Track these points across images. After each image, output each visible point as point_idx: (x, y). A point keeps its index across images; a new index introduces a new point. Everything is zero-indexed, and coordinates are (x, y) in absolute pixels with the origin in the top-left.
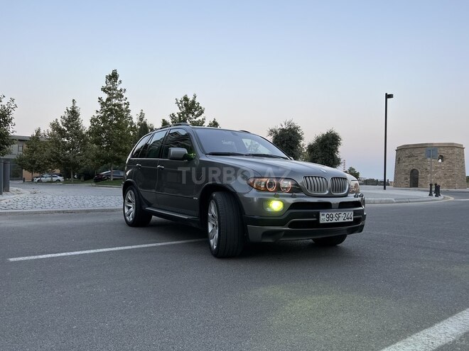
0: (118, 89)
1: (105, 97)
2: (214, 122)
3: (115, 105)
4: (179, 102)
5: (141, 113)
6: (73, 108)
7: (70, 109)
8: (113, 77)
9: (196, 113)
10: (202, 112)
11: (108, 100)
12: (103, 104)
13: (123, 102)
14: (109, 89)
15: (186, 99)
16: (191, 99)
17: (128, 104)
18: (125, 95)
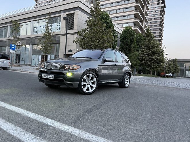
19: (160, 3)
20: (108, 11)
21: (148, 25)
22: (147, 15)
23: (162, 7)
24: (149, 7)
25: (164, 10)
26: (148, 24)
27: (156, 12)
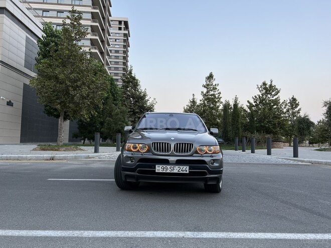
0: (214, 84)
1: (205, 90)
2: (292, 98)
3: (211, 95)
4: (260, 87)
5: (236, 98)
6: (193, 99)
7: (191, 100)
8: (211, 77)
9: (273, 93)
10: (278, 92)
11: (208, 92)
12: (204, 95)
13: (217, 92)
14: (208, 85)
15: (264, 84)
16: (268, 83)
17: (220, 93)
18: (218, 87)
19: (123, 29)
20: (54, 24)
21: (110, 60)
22: (109, 45)
23: (125, 35)
24: (111, 31)
25: (128, 39)
26: (111, 58)
27: (117, 41)
